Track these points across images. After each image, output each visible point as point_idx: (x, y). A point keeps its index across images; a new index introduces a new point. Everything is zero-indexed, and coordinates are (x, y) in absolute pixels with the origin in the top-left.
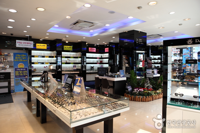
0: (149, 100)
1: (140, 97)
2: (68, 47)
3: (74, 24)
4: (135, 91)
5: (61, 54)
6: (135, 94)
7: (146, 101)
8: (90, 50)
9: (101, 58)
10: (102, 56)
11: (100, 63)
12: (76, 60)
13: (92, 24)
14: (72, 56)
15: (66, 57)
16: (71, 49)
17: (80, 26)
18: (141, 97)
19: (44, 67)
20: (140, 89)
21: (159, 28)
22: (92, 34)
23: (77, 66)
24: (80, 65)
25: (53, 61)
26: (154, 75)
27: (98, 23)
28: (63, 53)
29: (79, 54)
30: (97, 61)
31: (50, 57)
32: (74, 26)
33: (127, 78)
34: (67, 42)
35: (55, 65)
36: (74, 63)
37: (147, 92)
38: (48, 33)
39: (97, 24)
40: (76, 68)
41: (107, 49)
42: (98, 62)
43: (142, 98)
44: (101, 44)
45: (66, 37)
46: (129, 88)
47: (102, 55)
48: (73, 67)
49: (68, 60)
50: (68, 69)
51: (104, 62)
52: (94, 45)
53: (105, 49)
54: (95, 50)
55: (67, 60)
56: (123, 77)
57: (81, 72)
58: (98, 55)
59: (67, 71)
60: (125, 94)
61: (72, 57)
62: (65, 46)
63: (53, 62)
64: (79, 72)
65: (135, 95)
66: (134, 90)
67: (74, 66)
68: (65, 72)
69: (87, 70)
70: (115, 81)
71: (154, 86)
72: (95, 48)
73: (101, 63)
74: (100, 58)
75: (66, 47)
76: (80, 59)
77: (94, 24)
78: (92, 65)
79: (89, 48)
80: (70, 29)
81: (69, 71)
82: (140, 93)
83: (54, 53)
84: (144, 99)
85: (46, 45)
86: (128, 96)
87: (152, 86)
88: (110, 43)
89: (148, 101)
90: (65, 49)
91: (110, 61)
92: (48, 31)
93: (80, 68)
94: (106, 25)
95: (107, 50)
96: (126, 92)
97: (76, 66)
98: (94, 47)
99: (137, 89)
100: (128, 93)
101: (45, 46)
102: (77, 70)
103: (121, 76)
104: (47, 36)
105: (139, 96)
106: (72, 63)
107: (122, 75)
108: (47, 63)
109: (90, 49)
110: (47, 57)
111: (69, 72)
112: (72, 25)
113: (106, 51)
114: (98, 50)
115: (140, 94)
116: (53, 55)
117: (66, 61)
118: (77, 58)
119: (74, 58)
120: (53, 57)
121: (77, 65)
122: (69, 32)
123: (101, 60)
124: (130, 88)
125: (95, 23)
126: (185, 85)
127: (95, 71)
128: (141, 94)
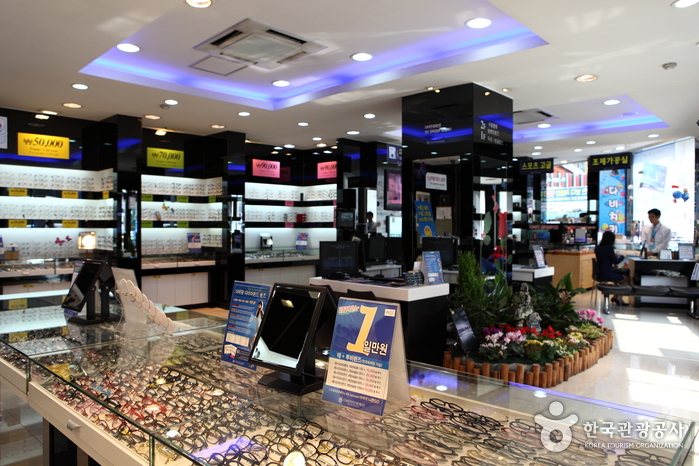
0: (555, 378)
1: (519, 368)
2: (164, 155)
3: (218, 42)
4: (490, 341)
5: (138, 185)
6: (491, 356)
7: (545, 385)
8: (259, 169)
9: (302, 203)
10: (302, 195)
11: (296, 225)
12: (198, 212)
13: (298, 48)
14: (182, 194)
15: (158, 198)
16: (180, 164)
17: (241, 55)
18: (524, 367)
19: (58, 241)
20: (511, 334)
21: (575, 79)
22: (278, 100)
23: (202, 237)
24: (218, 231)
25: (98, 214)
26: (536, 271)
27: (326, 45)
28: (145, 179)
29: (212, 185)
30: (286, 216)
31: (84, 195)
32: (216, 51)
33: (452, 287)
34: (161, 132)
35: (111, 231)
36: (192, 225)
37: (539, 345)
38: (84, 79)
39: (320, 47)
40: (198, 246)
41: (327, 167)
42: (289, 220)
43: (525, 374)
44: (304, 145)
45: (164, 106)
46: (462, 330)
47: (304, 190)
48: (186, 238)
49: (166, 208)
50: (166, 251)
51: (311, 219)
52: (272, 148)
53: (320, 165)
54: (275, 168)
55: (161, 211)
56: (438, 281)
57: (224, 262)
58: (289, 192)
59: (163, 256)
60: (447, 356)
61: (183, 199)
62: (151, 151)
63: (97, 218)
64: (212, 263)
65: (495, 361)
66: (488, 337)
67: (190, 238)
68: (153, 262)
69: (248, 252)
70: (410, 300)
71: (548, 315)
72: (278, 164)
73: (301, 222)
74: (296, 204)
75: (157, 155)
76: (219, 206)
77: (305, 47)
78: (265, 232)
79: (255, 162)
80: (191, 66)
81: (168, 257)
82: (512, 351)
83: (104, 179)
84: (535, 376)
85: (66, 141)
86: (461, 363)
87: (539, 318)
88: (344, 142)
89: (553, 385)
90: (151, 162)
91: (345, 216)
92: (85, 71)
93: (217, 244)
94: (355, 57)
95: (325, 169)
96: (447, 347)
97: (198, 237)
98: (274, 158)
99: (501, 334)
100: (459, 351)
101: (59, 146)
102: (206, 252)
103: (431, 280)
104: (77, 96)
105: (514, 365)
106: (182, 224)
107: (432, 276)
108: (69, 224)
109: (258, 165)
110: (70, 194)
111: (172, 260)
112: (208, 45)
113: (321, 175)
114: (288, 169)
115: (515, 354)
116: (97, 189)
117: (157, 214)
118: (204, 200)
119: (192, 200)
120: (98, 196)
121: (203, 232)
122: (183, 82)
123: (300, 210)
124: (465, 332)
125: (312, 43)
126: (626, 305)
127: (278, 255)
128: (518, 356)
